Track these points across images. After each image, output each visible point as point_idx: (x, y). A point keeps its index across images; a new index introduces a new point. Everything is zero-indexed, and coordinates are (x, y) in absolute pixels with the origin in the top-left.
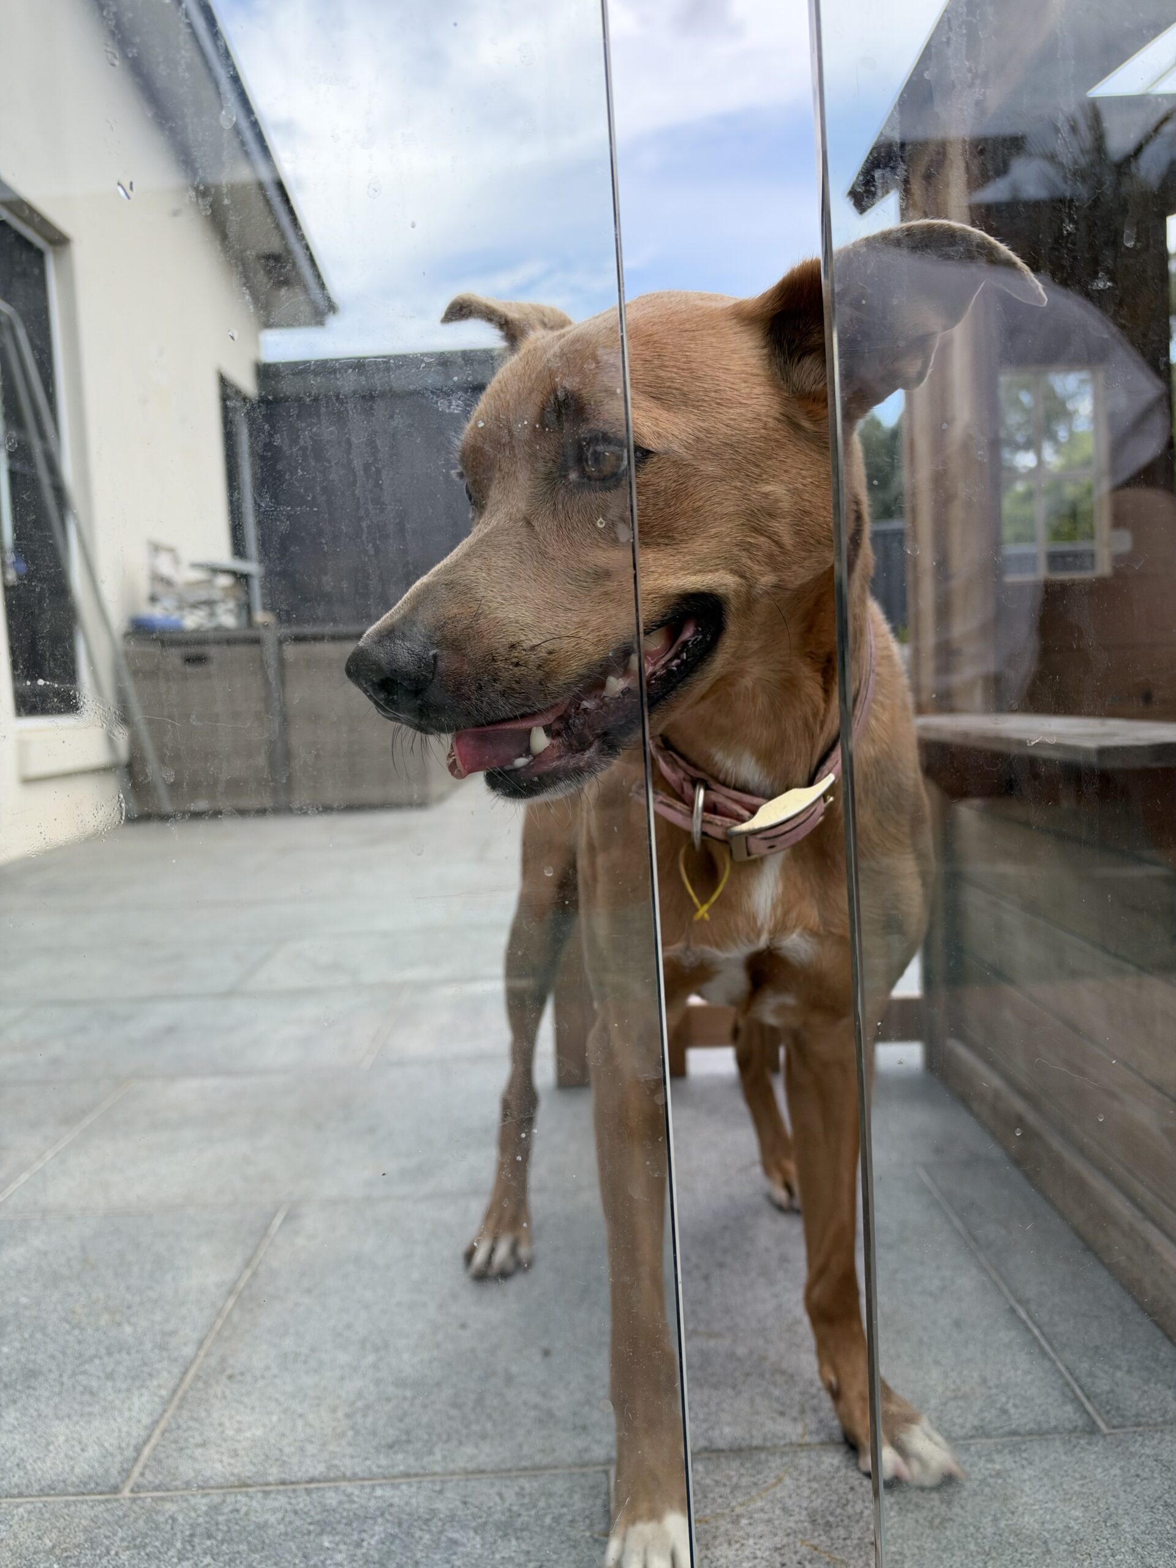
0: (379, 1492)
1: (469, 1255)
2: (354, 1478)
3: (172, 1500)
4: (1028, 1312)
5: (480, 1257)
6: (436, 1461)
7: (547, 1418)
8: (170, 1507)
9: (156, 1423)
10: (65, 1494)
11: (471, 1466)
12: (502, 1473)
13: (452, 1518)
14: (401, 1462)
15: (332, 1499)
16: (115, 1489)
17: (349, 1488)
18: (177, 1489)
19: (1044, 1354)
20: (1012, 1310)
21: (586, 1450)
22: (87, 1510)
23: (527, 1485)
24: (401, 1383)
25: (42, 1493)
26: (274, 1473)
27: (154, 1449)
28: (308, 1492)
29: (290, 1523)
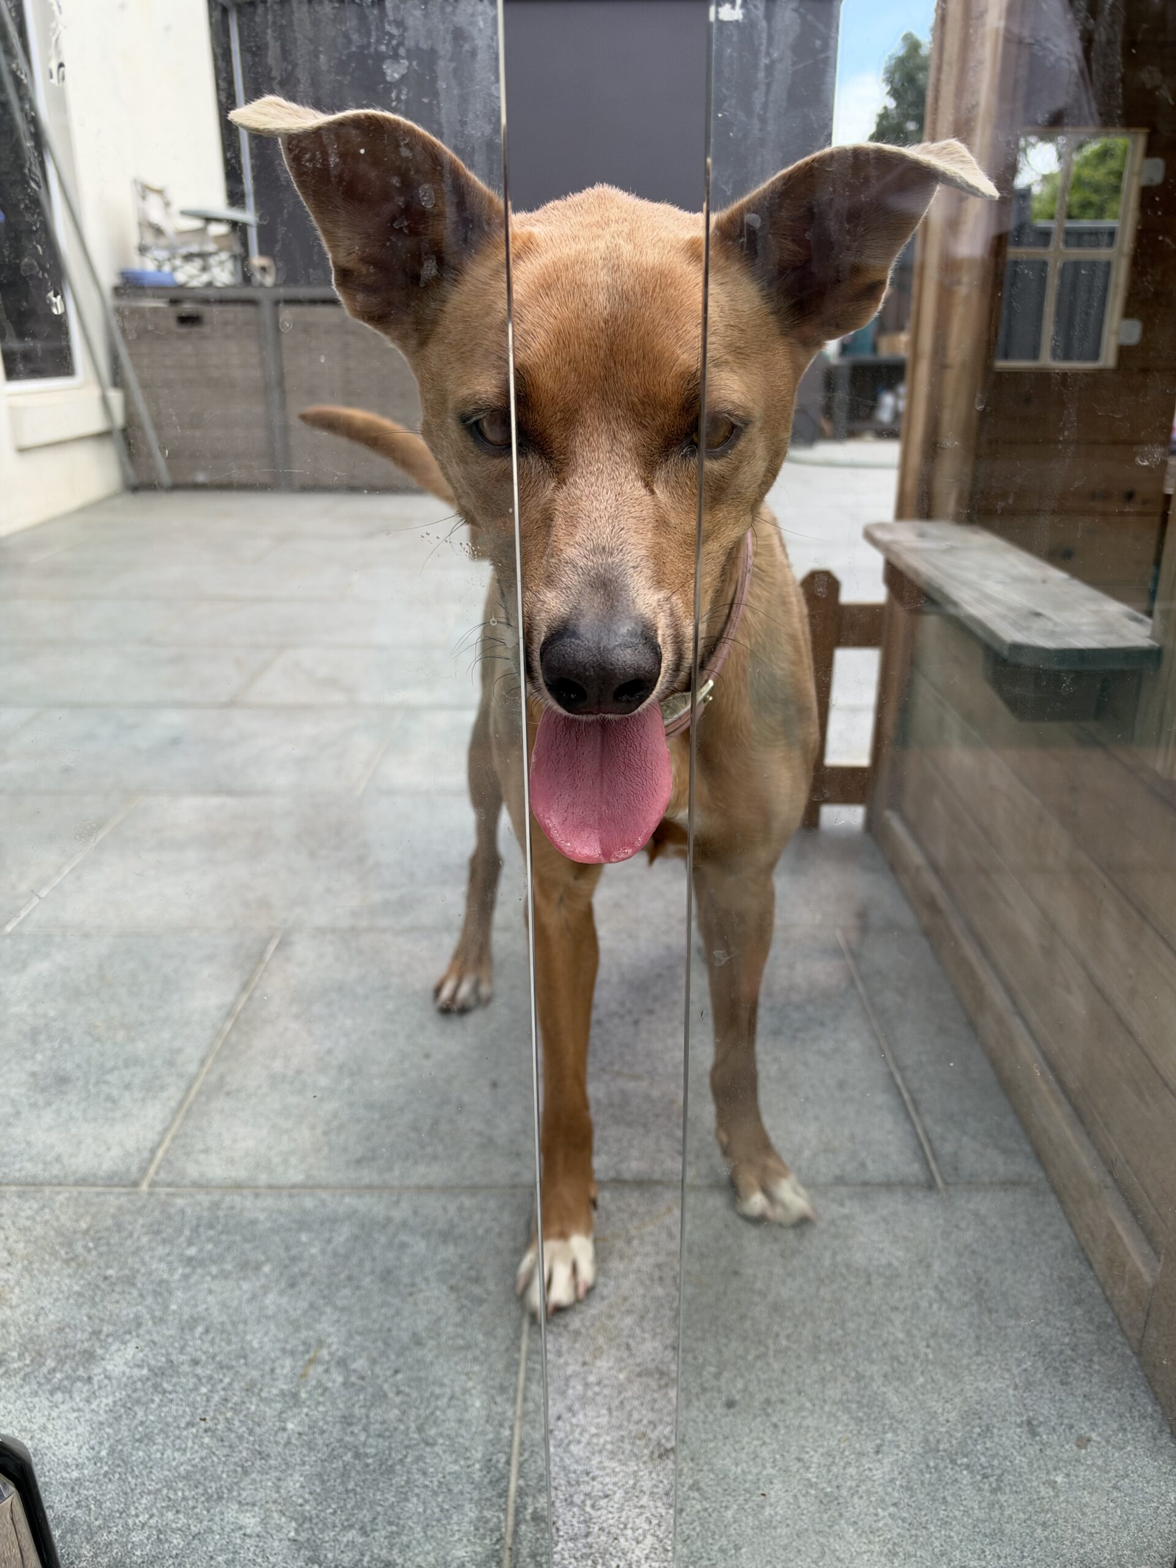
0: (347, 1200)
1: (438, 991)
2: (326, 1187)
3: (181, 1196)
4: (904, 1079)
5: (446, 993)
6: (394, 1177)
7: (489, 1144)
8: (180, 1202)
9: (166, 1130)
10: (94, 1185)
11: (423, 1183)
12: (448, 1189)
13: (404, 1224)
14: (368, 1175)
15: (309, 1203)
16: (136, 1184)
17: (325, 1195)
18: (186, 1187)
19: (908, 1117)
20: (891, 1075)
21: (517, 1174)
22: (114, 1200)
23: (468, 1202)
24: (370, 1106)
25: (77, 1183)
26: (263, 1178)
27: (167, 1152)
28: (291, 1196)
29: (276, 1220)
